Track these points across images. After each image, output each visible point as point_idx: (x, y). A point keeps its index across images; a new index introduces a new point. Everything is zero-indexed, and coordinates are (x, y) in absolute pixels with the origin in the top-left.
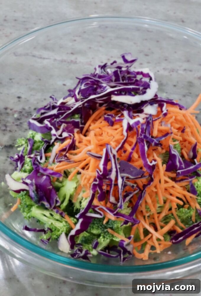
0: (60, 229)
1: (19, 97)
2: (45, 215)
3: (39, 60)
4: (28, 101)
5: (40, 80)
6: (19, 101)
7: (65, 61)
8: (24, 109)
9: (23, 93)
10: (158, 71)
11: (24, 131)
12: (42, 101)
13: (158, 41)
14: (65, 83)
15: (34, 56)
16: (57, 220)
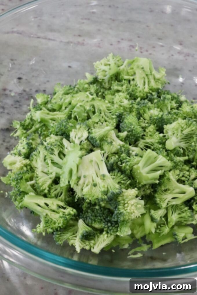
0: (56, 221)
1: (20, 78)
2: (39, 205)
3: (43, 41)
4: (29, 82)
5: (43, 61)
6: (20, 82)
7: (71, 42)
8: (24, 91)
9: (24, 75)
10: (172, 55)
11: (24, 115)
12: (45, 83)
13: (172, 26)
14: (70, 65)
15: (38, 38)
16: (54, 211)
